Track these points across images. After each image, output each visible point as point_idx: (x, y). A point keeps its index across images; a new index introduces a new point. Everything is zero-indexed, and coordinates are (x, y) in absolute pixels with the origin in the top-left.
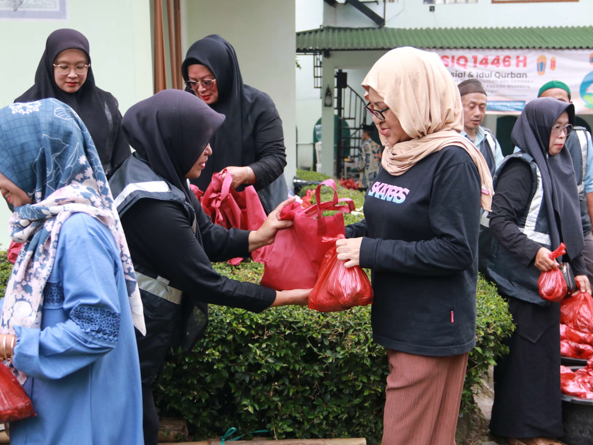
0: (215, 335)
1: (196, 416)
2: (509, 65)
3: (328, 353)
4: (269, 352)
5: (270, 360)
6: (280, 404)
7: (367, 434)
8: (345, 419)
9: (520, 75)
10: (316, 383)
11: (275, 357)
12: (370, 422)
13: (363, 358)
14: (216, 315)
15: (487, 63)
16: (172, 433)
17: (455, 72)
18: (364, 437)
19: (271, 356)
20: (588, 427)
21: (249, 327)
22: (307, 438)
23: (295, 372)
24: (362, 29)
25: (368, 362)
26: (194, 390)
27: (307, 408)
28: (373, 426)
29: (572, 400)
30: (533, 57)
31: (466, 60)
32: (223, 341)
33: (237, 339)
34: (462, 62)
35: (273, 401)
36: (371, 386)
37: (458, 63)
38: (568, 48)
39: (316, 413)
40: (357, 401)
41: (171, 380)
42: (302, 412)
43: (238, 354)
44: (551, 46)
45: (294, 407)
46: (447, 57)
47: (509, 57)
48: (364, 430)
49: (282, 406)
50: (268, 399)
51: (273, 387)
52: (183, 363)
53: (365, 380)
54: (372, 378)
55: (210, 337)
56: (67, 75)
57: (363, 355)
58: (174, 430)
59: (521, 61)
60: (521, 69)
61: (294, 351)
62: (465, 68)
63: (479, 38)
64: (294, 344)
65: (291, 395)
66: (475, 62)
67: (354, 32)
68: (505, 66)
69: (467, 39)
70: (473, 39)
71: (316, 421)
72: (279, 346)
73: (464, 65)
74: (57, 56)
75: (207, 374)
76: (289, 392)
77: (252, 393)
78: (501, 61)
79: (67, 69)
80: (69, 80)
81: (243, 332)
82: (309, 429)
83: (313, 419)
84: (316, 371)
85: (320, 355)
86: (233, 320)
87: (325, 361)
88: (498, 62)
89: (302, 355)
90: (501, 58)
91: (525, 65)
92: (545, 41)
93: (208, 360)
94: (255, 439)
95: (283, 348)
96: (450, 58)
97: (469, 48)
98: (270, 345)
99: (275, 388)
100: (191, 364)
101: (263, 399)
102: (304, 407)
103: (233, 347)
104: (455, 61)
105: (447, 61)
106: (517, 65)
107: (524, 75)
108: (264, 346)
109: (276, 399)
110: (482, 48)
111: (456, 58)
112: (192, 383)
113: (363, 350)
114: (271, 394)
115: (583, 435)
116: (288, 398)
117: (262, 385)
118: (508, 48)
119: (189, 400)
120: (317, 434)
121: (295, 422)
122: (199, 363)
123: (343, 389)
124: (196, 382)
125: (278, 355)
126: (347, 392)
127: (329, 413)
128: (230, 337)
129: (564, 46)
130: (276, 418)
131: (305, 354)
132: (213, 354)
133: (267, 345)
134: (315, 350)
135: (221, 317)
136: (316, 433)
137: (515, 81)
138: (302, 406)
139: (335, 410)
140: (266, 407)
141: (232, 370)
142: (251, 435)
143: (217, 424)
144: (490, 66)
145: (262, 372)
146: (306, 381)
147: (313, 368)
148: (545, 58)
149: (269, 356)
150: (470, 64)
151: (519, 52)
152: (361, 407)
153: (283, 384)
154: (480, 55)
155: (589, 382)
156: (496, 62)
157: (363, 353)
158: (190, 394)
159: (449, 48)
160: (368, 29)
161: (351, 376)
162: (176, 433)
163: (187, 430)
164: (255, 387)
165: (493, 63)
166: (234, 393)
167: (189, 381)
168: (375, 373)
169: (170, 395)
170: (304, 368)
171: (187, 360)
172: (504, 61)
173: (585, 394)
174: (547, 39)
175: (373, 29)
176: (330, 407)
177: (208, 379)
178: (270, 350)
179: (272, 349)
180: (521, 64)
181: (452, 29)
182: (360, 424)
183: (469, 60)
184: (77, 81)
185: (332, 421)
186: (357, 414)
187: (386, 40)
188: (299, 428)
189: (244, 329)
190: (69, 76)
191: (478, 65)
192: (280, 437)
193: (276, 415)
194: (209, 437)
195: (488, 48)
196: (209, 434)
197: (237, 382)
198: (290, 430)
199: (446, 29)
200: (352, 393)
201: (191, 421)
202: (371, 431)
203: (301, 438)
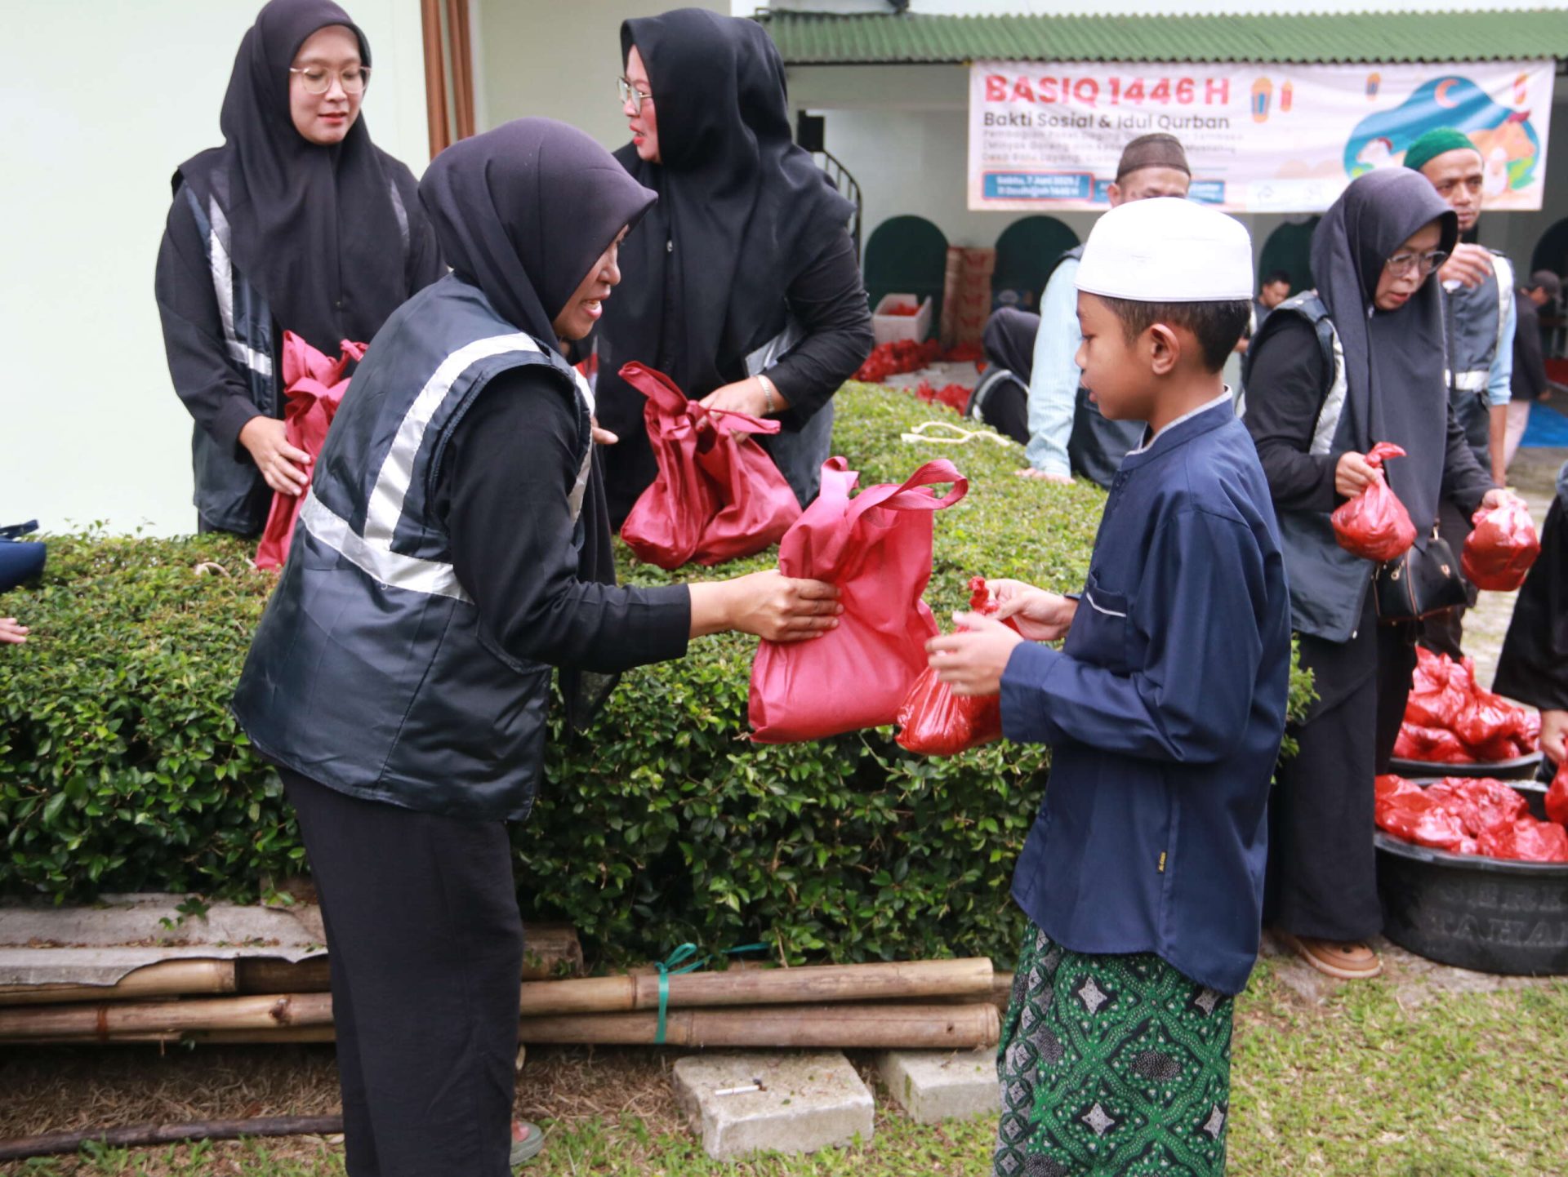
0: (648, 734)
1: (602, 919)
2: (1190, 100)
3: (910, 768)
4: (774, 770)
5: (778, 790)
6: (794, 887)
7: (991, 948)
8: (945, 916)
9: (1214, 123)
10: (877, 837)
11: (788, 782)
12: (998, 921)
13: (991, 777)
14: (650, 686)
15: (1140, 95)
16: (545, 960)
17: (1069, 115)
18: (984, 955)
19: (778, 780)
20: (1468, 916)
21: (728, 714)
22: (856, 962)
23: (830, 813)
24: (859, 16)
25: (1001, 787)
26: (598, 861)
27: (855, 893)
28: (1005, 930)
29: (1436, 859)
30: (1242, 82)
31: (1095, 88)
32: (667, 748)
33: (700, 741)
34: (1086, 91)
35: (779, 882)
36: (1006, 841)
37: (1077, 95)
38: (1320, 62)
39: (877, 904)
40: (971, 876)
41: (543, 839)
42: (844, 904)
43: (700, 776)
44: (1282, 56)
45: (826, 893)
46: (1053, 81)
47: (1190, 82)
48: (984, 939)
49: (799, 889)
50: (768, 877)
51: (779, 849)
52: (572, 799)
53: (993, 827)
54: (1009, 823)
55: (635, 737)
56: (323, 95)
57: (992, 771)
58: (550, 952)
59: (1216, 91)
60: (1216, 109)
61: (829, 765)
62: (1093, 106)
63: (1122, 39)
64: (829, 751)
65: (822, 865)
66: (1115, 91)
67: (840, 23)
68: (1181, 101)
69: (1095, 39)
70: (1109, 39)
71: (879, 924)
72: (796, 755)
73: (1091, 100)
74: (298, 48)
75: (628, 824)
76: (815, 859)
77: (734, 863)
78: (1172, 91)
79: (322, 81)
80: (328, 108)
81: (710, 724)
82: (862, 941)
83: (871, 919)
84: (878, 809)
85: (890, 773)
86: (688, 699)
87: (901, 786)
88: (1166, 94)
89: (846, 774)
90: (1173, 83)
91: (1225, 100)
92: (1267, 45)
93: (631, 793)
94: (734, 966)
95: (804, 759)
96: (1060, 82)
97: (1101, 60)
98: (776, 755)
99: (783, 853)
100: (591, 800)
101: (756, 876)
102: (848, 892)
103: (688, 761)
104: (1071, 89)
105: (1053, 91)
106: (1209, 100)
107: (1225, 122)
108: (762, 756)
109: (786, 876)
110: (1130, 60)
111: (1072, 84)
112: (595, 846)
113: (992, 760)
114: (775, 863)
115: (1456, 934)
116: (814, 872)
117: (753, 844)
118: (1188, 60)
119: (586, 883)
120: (879, 951)
121: (827, 925)
122: (610, 797)
123: (939, 850)
124: (602, 842)
125: (794, 777)
126: (950, 855)
127: (908, 903)
128: (684, 739)
129: (1311, 57)
130: (782, 919)
131: (853, 771)
132: (646, 779)
133: (769, 754)
134: (881, 761)
135: (661, 691)
136: (875, 948)
137: (1202, 137)
138: (843, 889)
139: (922, 896)
140: (763, 894)
141: (687, 814)
142: (726, 959)
143: (647, 936)
144: (1148, 103)
145: (759, 818)
146: (854, 834)
147: (870, 802)
148: (1268, 84)
149: (773, 779)
150: (1104, 96)
151: (1212, 71)
152: (980, 888)
153: (803, 841)
154: (1126, 76)
155: (1458, 815)
156: (1160, 92)
157: (991, 766)
158: (588, 869)
159: (1057, 60)
160: (871, 15)
161: (962, 820)
162: (555, 959)
163: (579, 951)
164: (737, 849)
165: (1154, 95)
166: (691, 866)
167: (587, 842)
168: (1013, 811)
169: (542, 872)
170: (850, 804)
171: (582, 792)
172: (1180, 90)
173: (1457, 844)
174: (1271, 39)
175: (883, 15)
176: (910, 891)
177: (632, 836)
178: (775, 765)
179: (780, 763)
180: (1217, 98)
181: (1059, 18)
182: (976, 928)
183: (1101, 87)
184: (345, 108)
185: (913, 922)
186: (971, 905)
187: (915, 40)
188: (837, 940)
189: (714, 719)
190: (329, 96)
191: (1121, 98)
192: (794, 962)
193: (784, 911)
194: (630, 965)
195: (1144, 60)
196: (629, 959)
197: (698, 839)
198: (817, 944)
199: (1046, 17)
200: (959, 857)
201: (590, 931)
202: (1000, 941)
203: (844, 961)
